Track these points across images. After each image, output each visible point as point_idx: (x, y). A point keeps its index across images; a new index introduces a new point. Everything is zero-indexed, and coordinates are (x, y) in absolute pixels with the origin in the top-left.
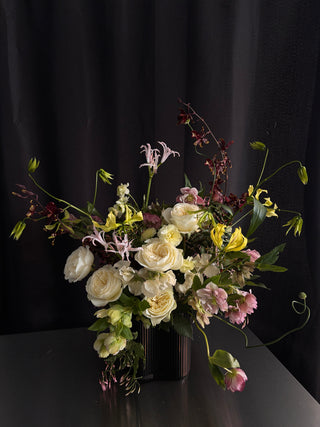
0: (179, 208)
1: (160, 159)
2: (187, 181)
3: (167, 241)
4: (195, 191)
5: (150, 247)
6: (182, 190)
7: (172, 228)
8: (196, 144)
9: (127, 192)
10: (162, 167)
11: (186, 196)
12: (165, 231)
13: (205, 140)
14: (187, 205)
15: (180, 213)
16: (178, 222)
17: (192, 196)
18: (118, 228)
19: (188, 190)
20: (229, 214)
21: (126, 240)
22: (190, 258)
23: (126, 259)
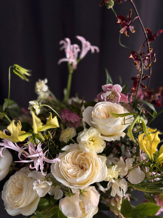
0: (101, 107)
1: (79, 54)
2: (108, 77)
3: (88, 150)
4: (118, 88)
5: (68, 156)
6: (103, 87)
7: (93, 132)
8: (122, 31)
9: (46, 88)
10: (81, 63)
11: (108, 93)
12: (85, 137)
13: (131, 28)
14: (109, 103)
15: (103, 115)
16: (100, 126)
17: (114, 93)
18: (27, 140)
19: (110, 87)
20: (152, 111)
21: (39, 149)
22: (114, 168)
23: (40, 170)
